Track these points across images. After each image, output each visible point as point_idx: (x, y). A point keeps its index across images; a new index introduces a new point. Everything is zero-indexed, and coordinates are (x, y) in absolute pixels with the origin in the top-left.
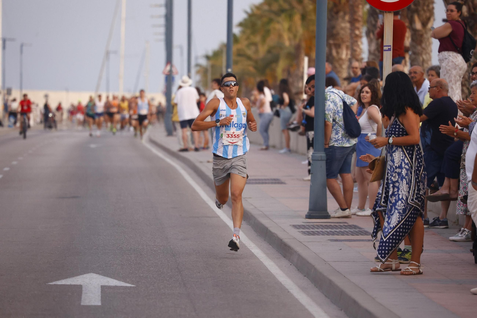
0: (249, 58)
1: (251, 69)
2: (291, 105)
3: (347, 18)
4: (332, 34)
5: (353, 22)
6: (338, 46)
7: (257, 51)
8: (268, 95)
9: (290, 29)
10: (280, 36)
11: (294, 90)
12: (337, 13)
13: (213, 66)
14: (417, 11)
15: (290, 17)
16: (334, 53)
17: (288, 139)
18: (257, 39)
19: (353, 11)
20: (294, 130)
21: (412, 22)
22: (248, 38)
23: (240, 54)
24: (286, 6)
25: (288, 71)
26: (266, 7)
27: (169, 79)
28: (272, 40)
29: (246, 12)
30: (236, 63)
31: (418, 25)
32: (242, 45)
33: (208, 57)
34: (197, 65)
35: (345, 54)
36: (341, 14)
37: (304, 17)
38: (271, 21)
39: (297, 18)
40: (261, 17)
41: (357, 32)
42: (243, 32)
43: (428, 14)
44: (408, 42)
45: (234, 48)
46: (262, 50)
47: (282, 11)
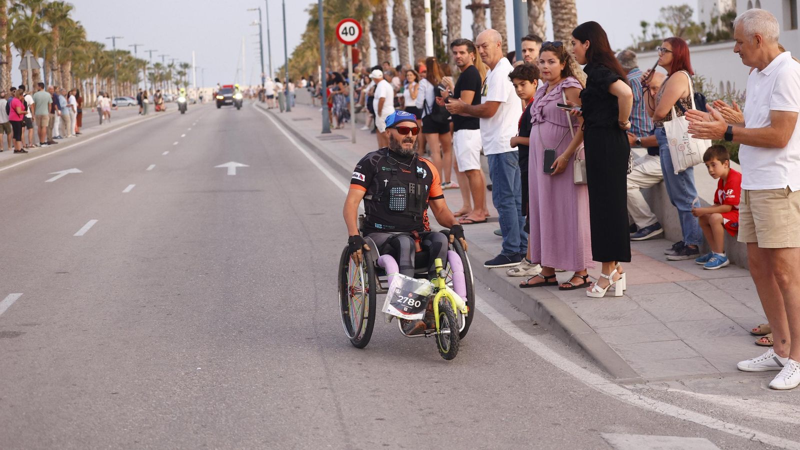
0: (296, 68)
1: (298, 73)
2: (314, 86)
3: (336, 49)
4: (329, 56)
5: (338, 50)
6: (333, 61)
7: (299, 65)
8: (304, 83)
9: (312, 54)
10: (308, 58)
11: (315, 81)
12: (331, 47)
13: (282, 73)
14: (363, 45)
15: (312, 50)
16: (331, 63)
17: (314, 101)
18: (299, 59)
19: (338, 46)
20: (316, 97)
21: (362, 49)
22: (295, 60)
23: (293, 66)
24: (310, 45)
25: (313, 73)
26: (302, 46)
27: (263, 79)
28: (305, 60)
29: (294, 49)
30: (291, 70)
31: (364, 50)
32: (293, 62)
33: (279, 69)
34: (276, 73)
35: (335, 64)
36: (333, 47)
37: (318, 50)
38: (304, 52)
39: (315, 50)
40: (300, 50)
41: (340, 55)
42: (293, 58)
43: (367, 46)
44: (360, 57)
45: (290, 64)
46: (302, 64)
47: (308, 47)
